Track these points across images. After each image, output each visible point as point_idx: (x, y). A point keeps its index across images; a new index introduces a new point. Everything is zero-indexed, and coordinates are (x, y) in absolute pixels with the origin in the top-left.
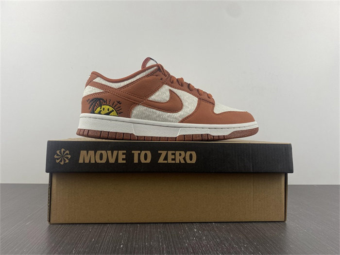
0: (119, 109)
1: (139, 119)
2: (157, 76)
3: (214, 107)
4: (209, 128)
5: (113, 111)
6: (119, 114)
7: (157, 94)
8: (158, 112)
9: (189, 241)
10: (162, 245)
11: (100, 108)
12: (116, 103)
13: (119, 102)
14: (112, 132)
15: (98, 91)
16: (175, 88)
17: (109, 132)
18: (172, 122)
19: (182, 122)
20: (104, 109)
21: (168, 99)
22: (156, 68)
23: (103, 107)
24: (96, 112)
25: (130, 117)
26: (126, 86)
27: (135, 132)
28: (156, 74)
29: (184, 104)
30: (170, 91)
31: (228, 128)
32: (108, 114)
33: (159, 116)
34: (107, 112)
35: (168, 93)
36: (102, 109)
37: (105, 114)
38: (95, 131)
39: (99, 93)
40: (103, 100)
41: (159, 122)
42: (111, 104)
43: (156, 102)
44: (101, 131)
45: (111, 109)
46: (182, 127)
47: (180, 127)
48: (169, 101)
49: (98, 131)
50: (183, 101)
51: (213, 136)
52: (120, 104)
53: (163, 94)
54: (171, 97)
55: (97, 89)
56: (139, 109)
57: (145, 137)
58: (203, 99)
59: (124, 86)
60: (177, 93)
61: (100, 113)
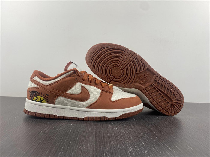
0: (47, 99)
1: (60, 105)
2: (73, 77)
3: (112, 95)
4: (106, 112)
5: (43, 100)
6: (48, 102)
7: (73, 88)
8: (73, 101)
9: (113, 130)
10: (96, 131)
11: (36, 97)
12: (45, 95)
13: (47, 95)
14: (42, 114)
15: (35, 86)
16: (86, 84)
17: (40, 114)
18: (82, 108)
19: (88, 107)
20: (38, 98)
21: (80, 92)
22: (72, 71)
23: (38, 97)
24: (33, 100)
25: (54, 104)
26: (52, 84)
27: (57, 114)
28: (73, 75)
29: (91, 95)
30: (82, 86)
31: (119, 112)
32: (40, 102)
33: (73, 104)
34: (40, 100)
35: (80, 88)
36: (37, 99)
37: (39, 102)
38: (32, 112)
39: (36, 88)
40: (38, 92)
41: (73, 107)
42: (42, 96)
43: (71, 95)
44: (36, 113)
45: (42, 98)
46: (88, 111)
47: (87, 111)
48: (80, 93)
49: (34, 112)
50: (90, 93)
51: (108, 118)
52: (48, 95)
53: (76, 89)
54: (82, 91)
55: (35, 85)
56: (60, 99)
57: (63, 117)
58: (104, 91)
59: (51, 84)
60: (86, 88)
61: (36, 101)
